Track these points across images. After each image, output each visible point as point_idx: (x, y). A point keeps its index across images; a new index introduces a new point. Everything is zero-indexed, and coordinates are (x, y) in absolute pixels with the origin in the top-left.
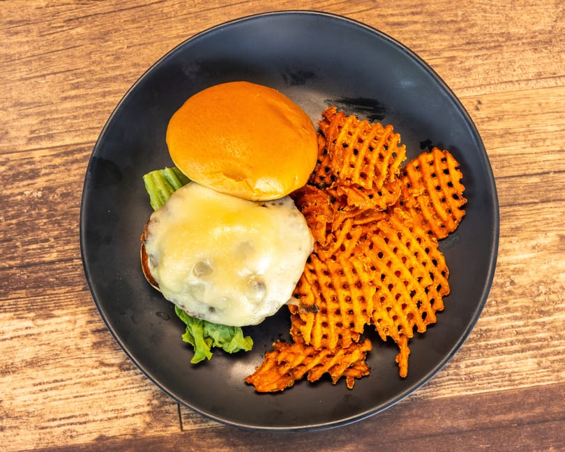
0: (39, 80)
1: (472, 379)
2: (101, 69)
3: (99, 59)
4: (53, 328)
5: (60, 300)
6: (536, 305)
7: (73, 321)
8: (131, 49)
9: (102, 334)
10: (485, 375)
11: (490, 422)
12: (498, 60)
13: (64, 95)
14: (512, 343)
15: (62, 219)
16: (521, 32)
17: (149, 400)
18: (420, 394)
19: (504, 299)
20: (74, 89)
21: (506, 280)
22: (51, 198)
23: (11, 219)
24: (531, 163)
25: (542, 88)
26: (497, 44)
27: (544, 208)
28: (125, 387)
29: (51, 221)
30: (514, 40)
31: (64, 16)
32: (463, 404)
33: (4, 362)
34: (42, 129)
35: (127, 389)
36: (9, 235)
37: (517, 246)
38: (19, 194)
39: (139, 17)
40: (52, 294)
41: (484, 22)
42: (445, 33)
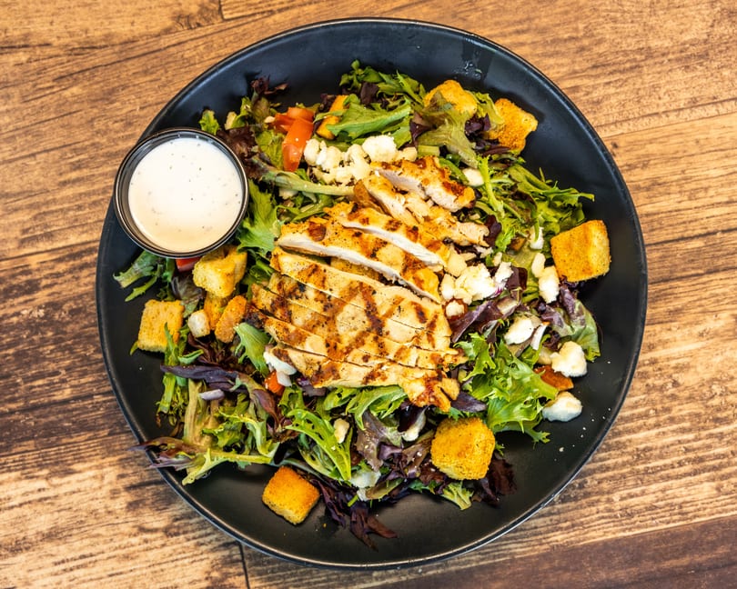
0: (27, 161)
1: (631, 515)
2: (109, 140)
3: (104, 128)
4: (74, 487)
5: (79, 450)
6: (709, 412)
7: (99, 476)
8: (145, 111)
9: (138, 490)
10: (647, 509)
11: (659, 570)
12: (637, 86)
13: (62, 179)
14: (681, 464)
15: (74, 343)
16: (666, 45)
17: (206, 572)
18: (563, 540)
19: (666, 405)
20: (75, 170)
21: (666, 381)
22: (57, 317)
23: (6, 349)
24: (690, 222)
25: (700, 119)
26: (634, 64)
27: (712, 281)
28: (175, 558)
29: (60, 347)
30: (658, 56)
31: (53, 73)
32: (620, 548)
33: (14, 537)
34: (37, 226)
35: (177, 560)
36: (6, 370)
37: (678, 335)
38: (14, 315)
39: (153, 67)
40: (69, 443)
41: (614, 36)
42: (563, 54)
